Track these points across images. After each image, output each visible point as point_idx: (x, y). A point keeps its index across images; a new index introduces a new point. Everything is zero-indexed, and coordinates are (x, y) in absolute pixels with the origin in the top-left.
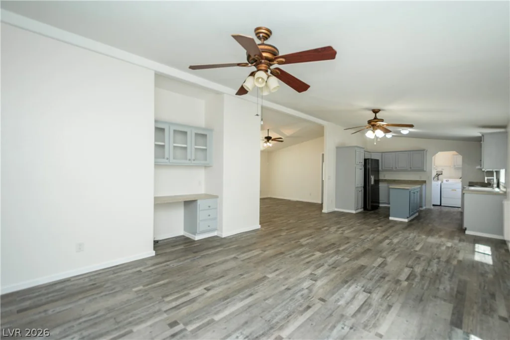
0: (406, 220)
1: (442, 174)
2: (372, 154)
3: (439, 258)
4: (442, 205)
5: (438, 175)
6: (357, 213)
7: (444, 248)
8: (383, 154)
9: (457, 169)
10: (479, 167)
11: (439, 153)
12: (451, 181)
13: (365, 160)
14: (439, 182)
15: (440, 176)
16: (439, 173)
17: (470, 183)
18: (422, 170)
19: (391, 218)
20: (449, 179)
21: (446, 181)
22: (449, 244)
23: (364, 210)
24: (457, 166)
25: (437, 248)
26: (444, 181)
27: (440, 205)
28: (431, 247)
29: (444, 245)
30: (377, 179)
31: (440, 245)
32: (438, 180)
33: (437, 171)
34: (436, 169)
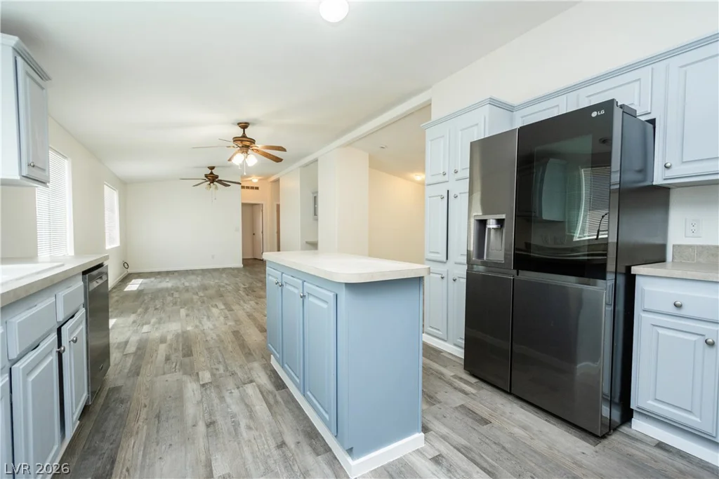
3: (156, 309)
7: (153, 321)
22: (146, 328)
25: (161, 319)
28: (169, 317)
29: (153, 325)
31: (159, 323)
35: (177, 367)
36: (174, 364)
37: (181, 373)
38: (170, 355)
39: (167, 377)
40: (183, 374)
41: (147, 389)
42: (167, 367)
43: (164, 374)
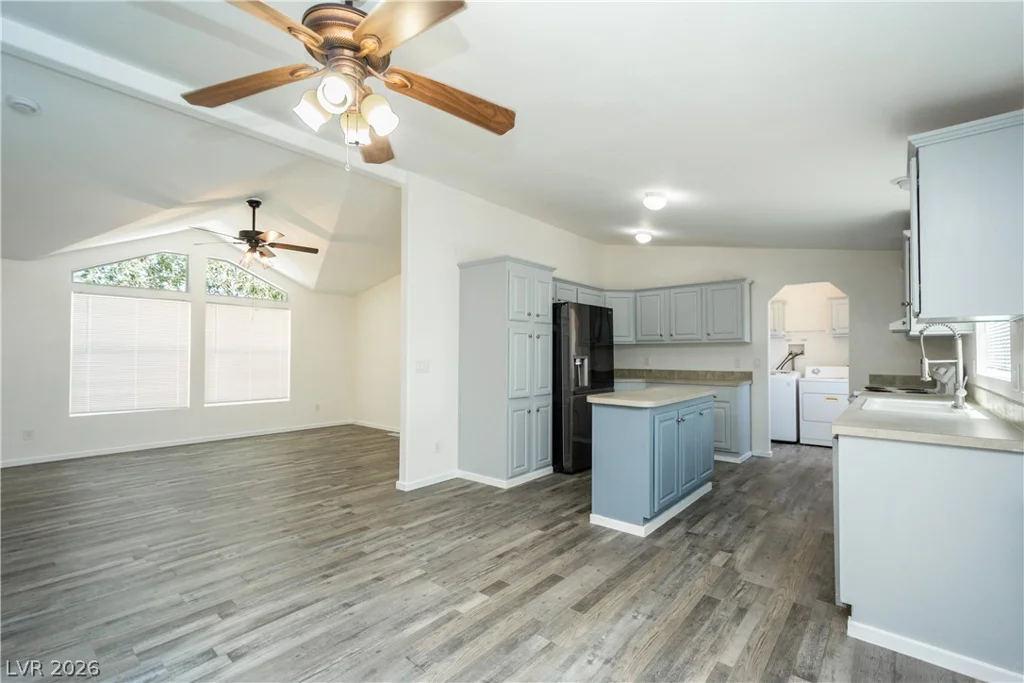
0: (641, 531)
1: (802, 353)
2: (609, 294)
4: (801, 442)
5: (793, 356)
6: (510, 491)
8: (638, 294)
9: (838, 337)
10: (897, 325)
11: (786, 287)
12: (827, 372)
13: (557, 308)
14: (795, 376)
15: (798, 360)
16: (796, 350)
17: (873, 378)
18: (741, 343)
19: (595, 519)
20: (820, 368)
21: (813, 372)
23: (555, 470)
24: (838, 331)
26: (809, 374)
27: (798, 442)
30: (601, 368)
32: (793, 369)
33: (790, 345)
34: (788, 340)
35: (739, 588)
36: (739, 596)
37: (740, 577)
38: (733, 620)
39: (758, 581)
40: (738, 574)
41: (788, 578)
42: (750, 597)
43: (760, 587)
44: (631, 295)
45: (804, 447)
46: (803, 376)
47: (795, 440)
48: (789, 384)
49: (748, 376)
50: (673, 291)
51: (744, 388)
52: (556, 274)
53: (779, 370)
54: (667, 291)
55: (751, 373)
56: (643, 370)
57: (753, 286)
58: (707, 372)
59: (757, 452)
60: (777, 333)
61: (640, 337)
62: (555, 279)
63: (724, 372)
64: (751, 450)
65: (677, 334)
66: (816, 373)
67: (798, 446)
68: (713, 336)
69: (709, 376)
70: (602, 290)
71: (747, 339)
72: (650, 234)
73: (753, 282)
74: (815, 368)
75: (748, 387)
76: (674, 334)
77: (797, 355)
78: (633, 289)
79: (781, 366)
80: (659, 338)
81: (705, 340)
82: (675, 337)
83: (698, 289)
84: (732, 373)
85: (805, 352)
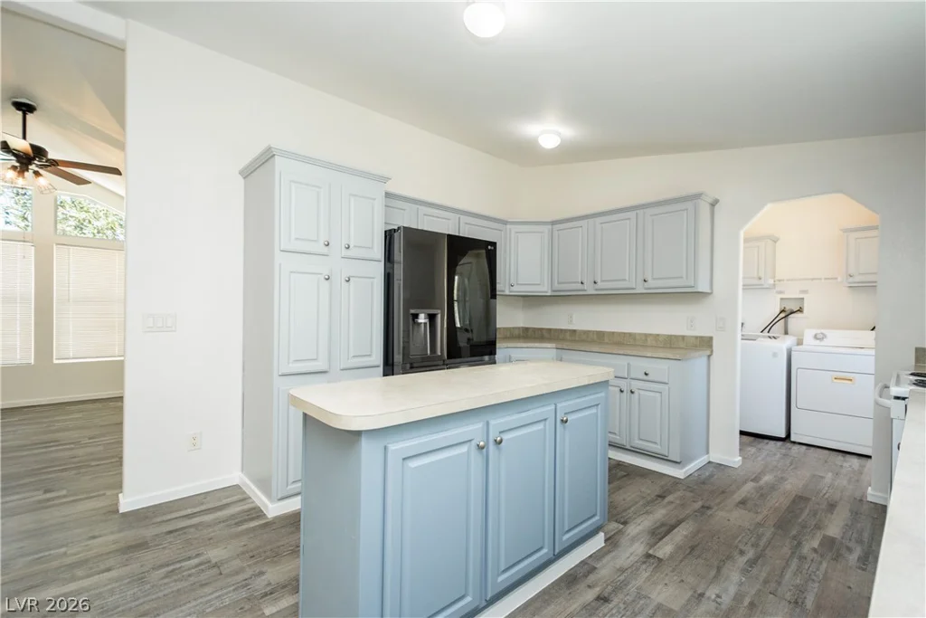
1: (800, 310)
2: (516, 228)
4: (793, 439)
5: (786, 314)
8: (555, 227)
9: (856, 287)
12: (836, 338)
14: (788, 341)
15: (794, 320)
16: (791, 306)
20: (827, 332)
21: (816, 337)
24: (858, 278)
26: (808, 340)
27: (787, 439)
32: (786, 333)
33: (782, 299)
34: (781, 292)
44: (546, 229)
45: (796, 448)
46: (800, 343)
47: (783, 436)
48: (775, 355)
49: (706, 343)
50: (599, 220)
51: (698, 362)
52: (392, 187)
53: (765, 333)
54: (591, 221)
55: (711, 338)
56: (566, 331)
57: (717, 206)
58: (646, 335)
59: (716, 456)
60: (762, 282)
61: (557, 286)
62: (388, 195)
63: (671, 336)
64: (708, 453)
65: (602, 281)
66: (821, 339)
67: (788, 445)
68: (651, 283)
69: (649, 340)
70: (505, 223)
71: (703, 286)
72: (559, 134)
73: (716, 201)
74: (819, 331)
75: (705, 359)
76: (599, 281)
77: (792, 313)
78: (549, 220)
79: (769, 327)
80: (580, 286)
81: (640, 290)
82: (600, 285)
83: (632, 215)
84: (683, 337)
85: (805, 310)
